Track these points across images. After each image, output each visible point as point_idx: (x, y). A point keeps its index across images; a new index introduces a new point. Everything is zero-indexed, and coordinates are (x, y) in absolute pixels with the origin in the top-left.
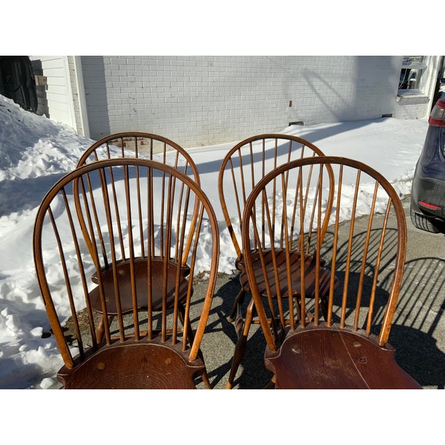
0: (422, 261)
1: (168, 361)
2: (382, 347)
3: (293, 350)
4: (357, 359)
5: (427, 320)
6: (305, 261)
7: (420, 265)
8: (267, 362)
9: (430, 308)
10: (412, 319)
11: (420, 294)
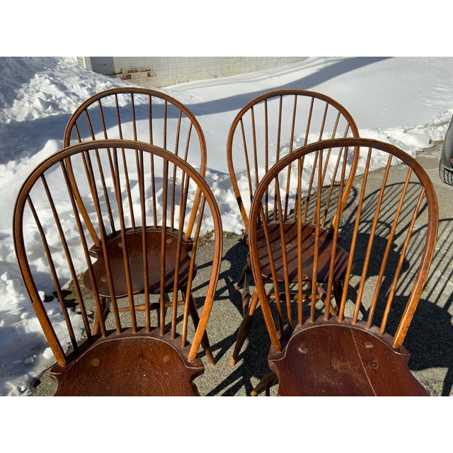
0: (446, 222)
1: (166, 359)
2: (396, 350)
3: (300, 350)
4: (367, 362)
5: (444, 292)
6: (320, 236)
7: (443, 227)
8: (271, 363)
9: (449, 279)
10: (429, 291)
11: (440, 262)
